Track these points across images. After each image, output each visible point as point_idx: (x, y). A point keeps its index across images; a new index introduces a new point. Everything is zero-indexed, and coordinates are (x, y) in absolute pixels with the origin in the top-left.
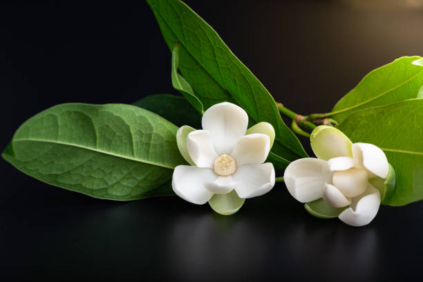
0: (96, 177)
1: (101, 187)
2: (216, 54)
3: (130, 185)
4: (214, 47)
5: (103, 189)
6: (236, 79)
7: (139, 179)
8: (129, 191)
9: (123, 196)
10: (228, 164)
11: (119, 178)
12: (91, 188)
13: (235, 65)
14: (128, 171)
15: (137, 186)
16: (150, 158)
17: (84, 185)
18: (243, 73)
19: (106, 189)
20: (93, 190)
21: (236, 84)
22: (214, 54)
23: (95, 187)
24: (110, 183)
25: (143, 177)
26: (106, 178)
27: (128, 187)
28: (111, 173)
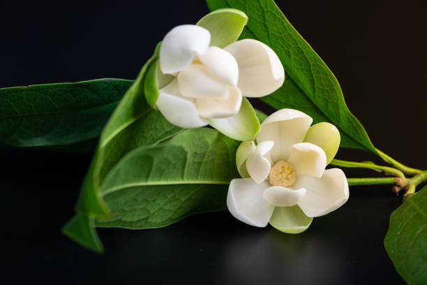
0: (138, 208)
1: (142, 217)
2: (266, 18)
3: (171, 208)
4: (265, 10)
5: (143, 219)
6: (290, 51)
7: (184, 199)
8: (170, 215)
9: (163, 222)
10: (290, 176)
11: (162, 204)
12: (131, 220)
13: (291, 36)
14: (173, 194)
15: (181, 208)
16: (199, 177)
17: (124, 219)
18: (300, 46)
19: (147, 219)
20: (132, 222)
21: (290, 56)
22: (264, 17)
23: (135, 219)
24: (152, 212)
25: (187, 197)
26: (148, 207)
27: (170, 211)
28: (154, 201)
